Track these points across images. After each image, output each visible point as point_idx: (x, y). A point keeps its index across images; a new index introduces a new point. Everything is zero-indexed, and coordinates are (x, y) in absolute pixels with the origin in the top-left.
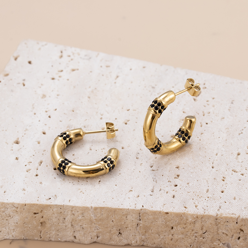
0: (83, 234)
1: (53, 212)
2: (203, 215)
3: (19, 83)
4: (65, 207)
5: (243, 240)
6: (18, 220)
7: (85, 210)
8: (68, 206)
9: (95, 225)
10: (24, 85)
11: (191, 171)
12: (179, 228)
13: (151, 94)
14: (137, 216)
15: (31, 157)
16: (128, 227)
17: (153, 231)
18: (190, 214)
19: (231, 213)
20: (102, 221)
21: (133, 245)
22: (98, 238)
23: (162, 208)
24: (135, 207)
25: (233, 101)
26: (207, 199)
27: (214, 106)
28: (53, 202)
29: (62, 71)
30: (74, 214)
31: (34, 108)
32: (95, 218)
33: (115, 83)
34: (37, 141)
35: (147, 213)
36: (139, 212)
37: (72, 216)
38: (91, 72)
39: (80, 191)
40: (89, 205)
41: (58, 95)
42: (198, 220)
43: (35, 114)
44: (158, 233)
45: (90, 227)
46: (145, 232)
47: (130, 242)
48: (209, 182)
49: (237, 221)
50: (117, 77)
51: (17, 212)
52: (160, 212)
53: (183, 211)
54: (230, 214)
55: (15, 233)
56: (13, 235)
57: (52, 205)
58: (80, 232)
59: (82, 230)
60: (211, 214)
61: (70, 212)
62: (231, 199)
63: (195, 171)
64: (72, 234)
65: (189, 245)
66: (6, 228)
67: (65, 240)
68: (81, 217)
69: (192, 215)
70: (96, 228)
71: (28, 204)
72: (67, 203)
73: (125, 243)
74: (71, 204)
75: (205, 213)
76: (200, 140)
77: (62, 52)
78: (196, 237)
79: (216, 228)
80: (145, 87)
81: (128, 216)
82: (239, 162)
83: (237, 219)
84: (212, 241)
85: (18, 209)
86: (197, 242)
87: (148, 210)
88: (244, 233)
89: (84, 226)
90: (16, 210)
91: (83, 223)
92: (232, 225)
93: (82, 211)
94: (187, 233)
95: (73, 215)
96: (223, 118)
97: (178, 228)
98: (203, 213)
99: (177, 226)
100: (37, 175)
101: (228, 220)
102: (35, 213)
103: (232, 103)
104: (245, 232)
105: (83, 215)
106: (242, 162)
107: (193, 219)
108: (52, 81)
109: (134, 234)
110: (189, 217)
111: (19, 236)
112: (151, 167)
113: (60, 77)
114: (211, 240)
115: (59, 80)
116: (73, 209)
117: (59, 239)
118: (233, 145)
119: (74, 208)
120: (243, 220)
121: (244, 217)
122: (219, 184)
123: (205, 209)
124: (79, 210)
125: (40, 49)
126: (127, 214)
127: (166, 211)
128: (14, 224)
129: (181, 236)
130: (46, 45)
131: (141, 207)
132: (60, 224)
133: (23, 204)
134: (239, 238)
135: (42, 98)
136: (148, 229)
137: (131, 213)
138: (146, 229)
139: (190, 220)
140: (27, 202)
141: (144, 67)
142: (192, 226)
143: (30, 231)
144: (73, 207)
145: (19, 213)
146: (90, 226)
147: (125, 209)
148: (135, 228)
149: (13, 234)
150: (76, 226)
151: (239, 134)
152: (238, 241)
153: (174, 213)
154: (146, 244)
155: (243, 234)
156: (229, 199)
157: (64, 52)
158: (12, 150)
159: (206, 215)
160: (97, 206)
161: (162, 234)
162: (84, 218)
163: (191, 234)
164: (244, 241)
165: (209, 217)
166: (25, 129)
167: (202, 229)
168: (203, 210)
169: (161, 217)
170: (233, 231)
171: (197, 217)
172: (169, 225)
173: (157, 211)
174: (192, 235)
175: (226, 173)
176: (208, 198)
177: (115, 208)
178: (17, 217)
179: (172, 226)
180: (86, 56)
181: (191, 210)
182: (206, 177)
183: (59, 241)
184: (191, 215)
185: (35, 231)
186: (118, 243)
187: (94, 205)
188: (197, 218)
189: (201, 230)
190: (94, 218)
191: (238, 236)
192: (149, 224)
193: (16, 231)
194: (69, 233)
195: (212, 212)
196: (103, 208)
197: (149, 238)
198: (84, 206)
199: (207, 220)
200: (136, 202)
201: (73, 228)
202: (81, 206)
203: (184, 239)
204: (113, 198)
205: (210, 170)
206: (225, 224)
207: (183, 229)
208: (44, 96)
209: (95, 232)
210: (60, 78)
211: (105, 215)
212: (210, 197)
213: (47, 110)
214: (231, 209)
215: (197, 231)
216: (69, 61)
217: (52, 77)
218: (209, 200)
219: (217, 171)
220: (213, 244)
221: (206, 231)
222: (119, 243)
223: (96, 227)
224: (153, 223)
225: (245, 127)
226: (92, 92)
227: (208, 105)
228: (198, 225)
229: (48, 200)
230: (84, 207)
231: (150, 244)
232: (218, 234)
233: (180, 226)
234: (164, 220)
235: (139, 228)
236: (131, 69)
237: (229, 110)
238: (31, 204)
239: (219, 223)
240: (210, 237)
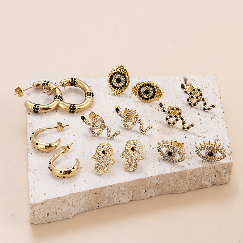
0: (124, 198)
1: (107, 190)
2: (195, 169)
4: (114, 185)
5: (218, 176)
8: (116, 184)
14: (156, 179)
16: (151, 187)
17: (165, 185)
20: (136, 188)
21: (154, 196)
22: (133, 198)
24: (155, 174)
27: (166, 98)
35: (162, 176)
36: (157, 177)
37: (118, 189)
44: (169, 186)
45: (129, 193)
46: (161, 187)
47: (152, 195)
51: (85, 196)
52: (170, 173)
53: (183, 169)
54: (210, 164)
57: (107, 186)
59: (123, 195)
60: (200, 167)
61: (117, 187)
64: (117, 200)
65: (187, 188)
66: (78, 207)
67: (113, 204)
68: (124, 189)
69: (189, 170)
71: (92, 190)
73: (149, 196)
75: (196, 167)
78: (191, 182)
79: (202, 174)
81: (151, 181)
82: (199, 130)
84: (201, 182)
86: (192, 184)
87: (163, 174)
89: (125, 193)
90: (85, 194)
92: (212, 170)
93: (125, 185)
94: (186, 181)
96: (176, 104)
99: (180, 179)
101: (209, 168)
102: (96, 194)
105: (125, 187)
106: (201, 129)
107: (190, 173)
109: (154, 190)
111: (85, 210)
112: (151, 146)
116: (119, 185)
121: (219, 164)
123: (195, 164)
124: (122, 185)
126: (151, 179)
127: (173, 172)
128: (83, 203)
129: (182, 184)
132: (111, 196)
133: (89, 190)
136: (163, 185)
137: (153, 178)
139: (188, 173)
142: (189, 176)
143: (92, 205)
145: (87, 196)
147: (150, 177)
148: (155, 186)
149: (82, 209)
150: (120, 195)
152: (215, 178)
153: (178, 172)
154: (161, 194)
155: (218, 173)
160: (133, 180)
161: (171, 185)
163: (188, 181)
165: (199, 169)
167: (195, 177)
168: (194, 166)
169: (171, 176)
170: (212, 173)
172: (175, 179)
173: (168, 173)
175: (195, 139)
176: (193, 157)
177: (144, 178)
178: (85, 199)
179: (177, 179)
183: (110, 206)
185: (95, 204)
186: (145, 197)
188: (192, 171)
191: (215, 175)
192: (163, 182)
193: (84, 207)
195: (200, 165)
196: (137, 180)
198: (126, 181)
199: (197, 171)
200: (154, 171)
202: (124, 182)
203: (184, 185)
206: (208, 170)
207: (184, 180)
209: (131, 195)
211: (138, 183)
215: (192, 178)
219: (189, 139)
220: (201, 184)
221: (197, 177)
223: (132, 192)
224: (166, 181)
228: (192, 175)
231: (163, 193)
232: (204, 177)
233: (182, 178)
234: (173, 177)
235: (158, 186)
237: (176, 98)
238: (94, 189)
239: (205, 171)
240: (199, 180)
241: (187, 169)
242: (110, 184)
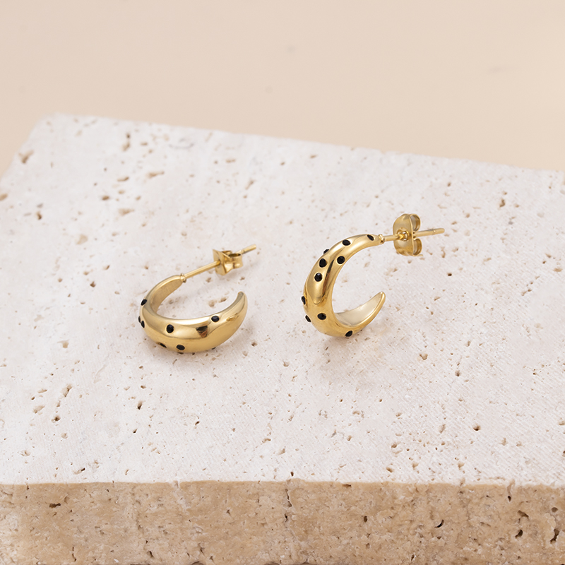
0: (166, 545)
1: (91, 500)
2: (430, 485)
3: (28, 214)
4: (116, 487)
5: (531, 536)
6: (18, 522)
7: (161, 490)
8: (122, 483)
9: (191, 524)
10: (40, 217)
11: (408, 385)
12: (380, 518)
13: (326, 217)
14: (281, 497)
15: (46, 378)
16: (266, 523)
17: (321, 528)
18: (398, 485)
19: (493, 476)
20: (206, 514)
21: (284, 563)
23: (336, 475)
24: (273, 477)
25: (513, 218)
26: (440, 447)
27: (467, 234)
28: (89, 478)
29: (127, 179)
30: (139, 502)
31: (58, 267)
32: (188, 507)
33: (245, 197)
34: (61, 342)
35: (303, 489)
36: (284, 488)
37: (135, 507)
38: (192, 176)
39: (151, 448)
40: (169, 479)
41: (114, 235)
42: (420, 497)
43: (60, 280)
44: (335, 533)
45: (181, 530)
46: (306, 531)
47: (276, 557)
48: (446, 409)
49: (509, 493)
50: (252, 183)
51: (13, 506)
52: (331, 485)
53: (384, 478)
54: (490, 478)
55: (15, 552)
56: (11, 558)
57: (88, 484)
58: (161, 542)
59: (163, 536)
60: (447, 481)
61: (129, 498)
62: (496, 443)
63: (417, 385)
64: (141, 546)
65: (409, 557)
67: (129, 561)
68: (156, 508)
69: (405, 487)
70: (194, 531)
71: (34, 486)
72: (120, 478)
73: (264, 560)
74: (131, 479)
75: (433, 480)
76: (432, 313)
77: (128, 136)
78: (422, 536)
79: (462, 512)
80: (313, 201)
81: (261, 498)
83: (509, 488)
84: (460, 542)
85: (13, 498)
86: (426, 547)
87: (303, 481)
88: (529, 520)
89: (167, 527)
90: (8, 500)
91: (164, 520)
92: (499, 504)
93: (156, 492)
94: (400, 529)
95: (137, 504)
96: (489, 259)
97: (377, 518)
98: (430, 479)
99: (374, 514)
100: (57, 419)
101: (488, 493)
102: (53, 506)
103: (511, 223)
104: (531, 518)
105: (161, 503)
107: (406, 496)
108: (104, 202)
109: (281, 538)
110: (398, 491)
111: (25, 559)
113: (121, 192)
114: (456, 542)
115: (118, 200)
116: (135, 490)
117: (117, 561)
118: (507, 318)
119: (137, 488)
120: (521, 490)
121: (524, 484)
122: (470, 412)
123: (434, 470)
124: (148, 493)
125: (79, 133)
126: (258, 494)
127: (343, 481)
128: (10, 533)
129: (387, 536)
130: (94, 122)
131: (288, 476)
133: (21, 487)
134: (520, 533)
135: (79, 243)
136: (311, 525)
137: (266, 490)
138: (307, 527)
139: (402, 497)
140: (30, 482)
141: (313, 157)
142: (408, 511)
143: (49, 547)
144: (134, 486)
145: (18, 507)
146: (179, 525)
147: (251, 483)
148: (282, 525)
149: (12, 554)
150: (149, 529)
151: (524, 293)
153: (363, 484)
154: (313, 560)
155: (529, 523)
156: (491, 444)
157: (133, 135)
158: (5, 366)
159: (436, 485)
160: (189, 481)
161: (343, 534)
162: (163, 509)
163: (408, 529)
164: (532, 540)
165: (445, 488)
166: (35, 317)
167: (432, 517)
168: (429, 473)
169: (335, 495)
170: (503, 517)
171: (417, 490)
172: (355, 513)
173: (324, 483)
174: (411, 532)
176: (443, 444)
177: (228, 483)
178: (15, 517)
179: (363, 514)
180: (182, 140)
181: (404, 475)
182: (441, 398)
184: (402, 486)
185: (59, 544)
186: (249, 561)
187: (180, 479)
188: (418, 493)
189: (430, 521)
190: (185, 507)
191: (518, 529)
192: (312, 514)
193: (18, 548)
194: (136, 544)
195: (451, 477)
196: (203, 483)
197: (316, 544)
198: (160, 481)
199: (439, 496)
200: (277, 466)
201: (143, 533)
202: (152, 482)
203: (395, 543)
204: (225, 460)
205: (452, 380)
206: (483, 503)
207: (390, 521)
208: (83, 239)
209: (193, 538)
210: (120, 196)
211: (209, 499)
212: (446, 443)
213: (88, 270)
214: (494, 466)
215: (422, 522)
216: (144, 156)
217: (103, 194)
218: (444, 450)
219: (467, 381)
220: (461, 551)
221: (443, 521)
222: (252, 561)
223: (194, 528)
224: (321, 511)
225: (538, 275)
226: (192, 221)
227: (455, 231)
228: (421, 509)
229: (78, 472)
230: (158, 484)
231: (321, 560)
232: (470, 526)
233: (382, 514)
234: (344, 503)
235: (291, 523)
236: (283, 164)
237: (503, 239)
238: (41, 485)
239: (469, 501)
240: (453, 534)
241: (398, 481)
242: (101, 480)
